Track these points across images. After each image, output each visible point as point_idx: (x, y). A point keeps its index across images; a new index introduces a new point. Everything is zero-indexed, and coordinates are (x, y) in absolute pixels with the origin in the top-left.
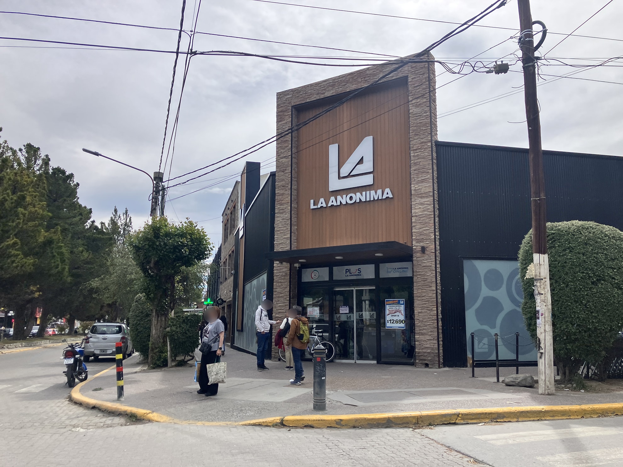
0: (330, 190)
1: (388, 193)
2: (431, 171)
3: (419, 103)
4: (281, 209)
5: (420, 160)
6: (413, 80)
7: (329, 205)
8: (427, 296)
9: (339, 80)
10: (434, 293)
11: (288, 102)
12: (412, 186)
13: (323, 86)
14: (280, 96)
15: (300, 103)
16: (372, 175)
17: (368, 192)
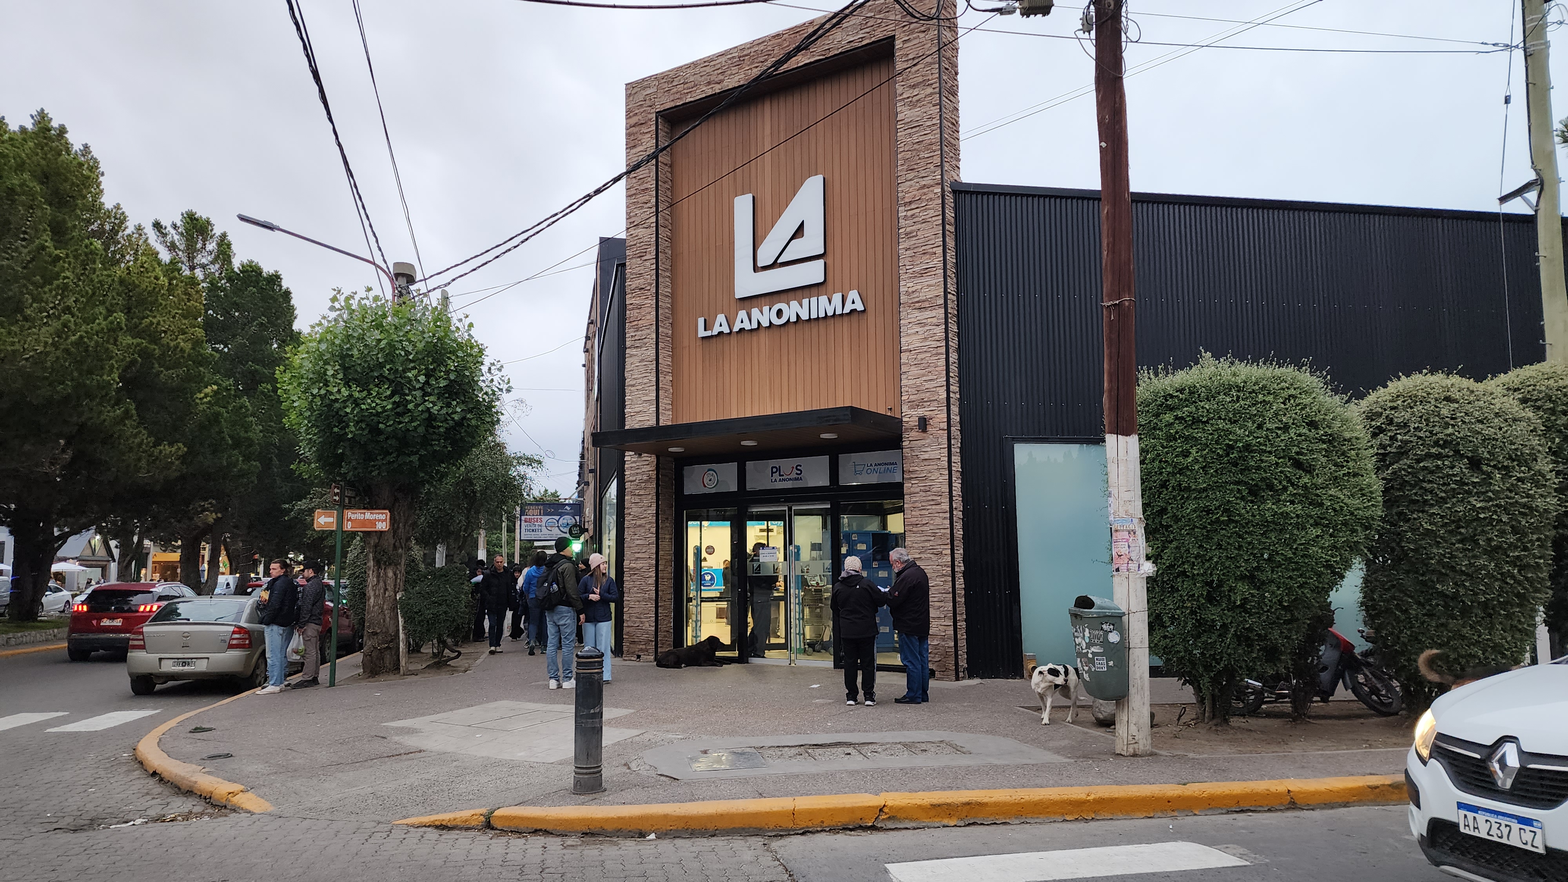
0: (737, 296)
1: (854, 301)
2: (940, 250)
3: (915, 99)
4: (637, 338)
5: (919, 226)
6: (906, 46)
7: (736, 329)
8: (932, 524)
9: (753, 50)
10: (945, 518)
11: (648, 103)
12: (902, 283)
13: (719, 66)
14: (632, 89)
15: (672, 104)
16: (821, 262)
17: (814, 300)
